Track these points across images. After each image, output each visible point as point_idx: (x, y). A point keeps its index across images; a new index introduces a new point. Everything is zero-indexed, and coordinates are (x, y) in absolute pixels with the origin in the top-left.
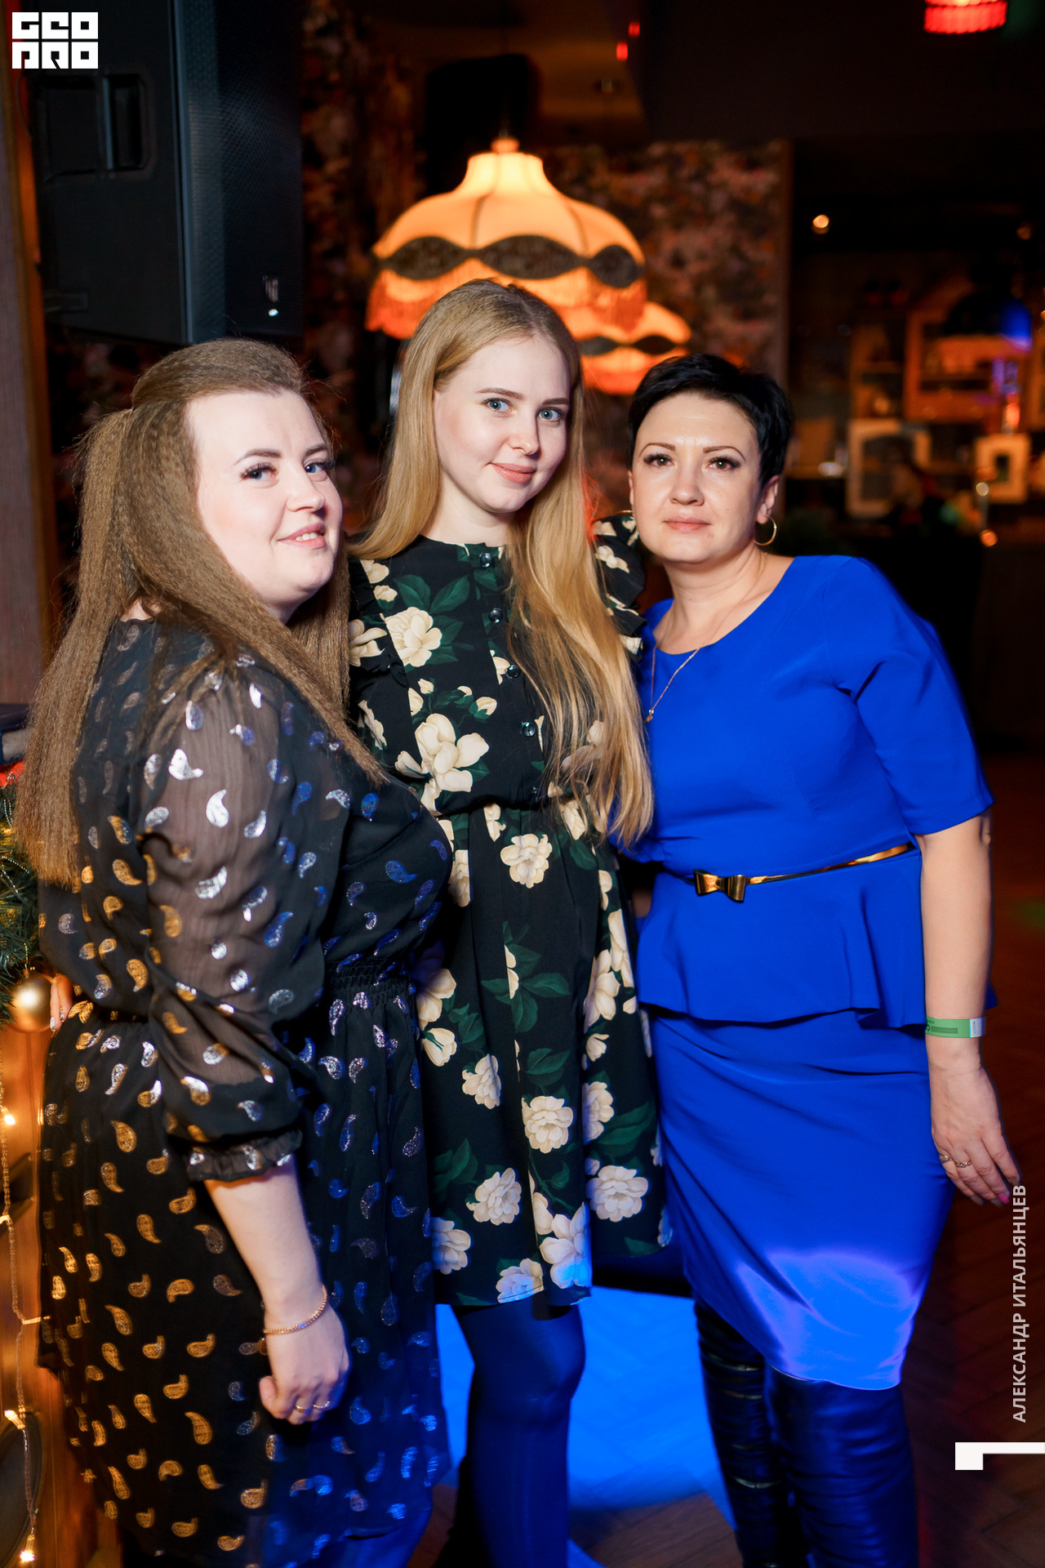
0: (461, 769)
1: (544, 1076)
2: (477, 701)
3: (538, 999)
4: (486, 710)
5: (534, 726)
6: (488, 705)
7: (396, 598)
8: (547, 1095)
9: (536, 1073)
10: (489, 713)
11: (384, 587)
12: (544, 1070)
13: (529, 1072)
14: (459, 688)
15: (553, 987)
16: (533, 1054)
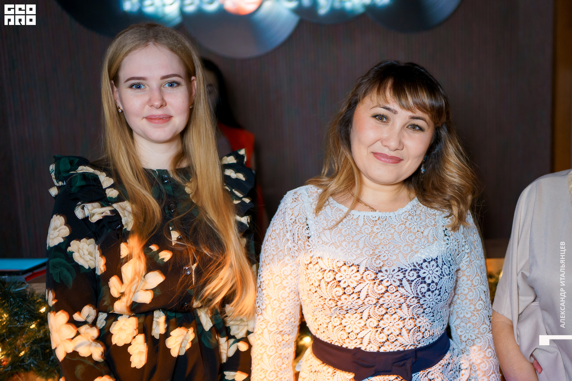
0: (147, 290)
2: (159, 254)
4: (163, 259)
5: (190, 269)
6: (166, 256)
7: (118, 195)
10: (165, 260)
11: (111, 189)
14: (150, 247)
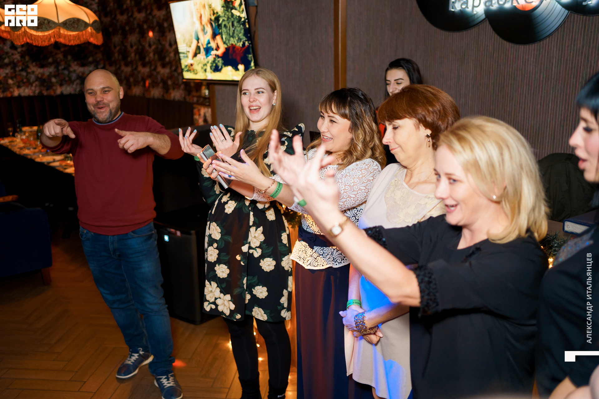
1: (224, 259)
3: (225, 241)
8: (224, 264)
9: (222, 258)
12: (224, 258)
13: (221, 258)
15: (229, 239)
16: (222, 254)
